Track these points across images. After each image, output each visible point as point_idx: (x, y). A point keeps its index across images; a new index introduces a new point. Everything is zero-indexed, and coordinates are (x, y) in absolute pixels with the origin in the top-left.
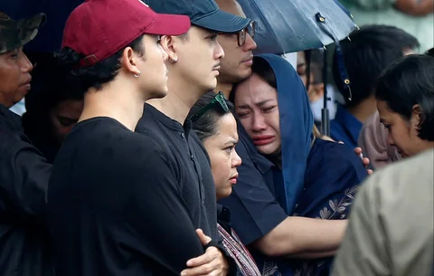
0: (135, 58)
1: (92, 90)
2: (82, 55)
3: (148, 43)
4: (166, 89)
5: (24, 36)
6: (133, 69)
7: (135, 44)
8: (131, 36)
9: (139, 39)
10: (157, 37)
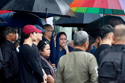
0: (32, 35)
1: (26, 39)
2: (24, 33)
3: (34, 33)
4: (36, 40)
5: (15, 30)
6: (32, 36)
7: (33, 33)
8: (32, 31)
9: (33, 32)
10: (36, 33)
